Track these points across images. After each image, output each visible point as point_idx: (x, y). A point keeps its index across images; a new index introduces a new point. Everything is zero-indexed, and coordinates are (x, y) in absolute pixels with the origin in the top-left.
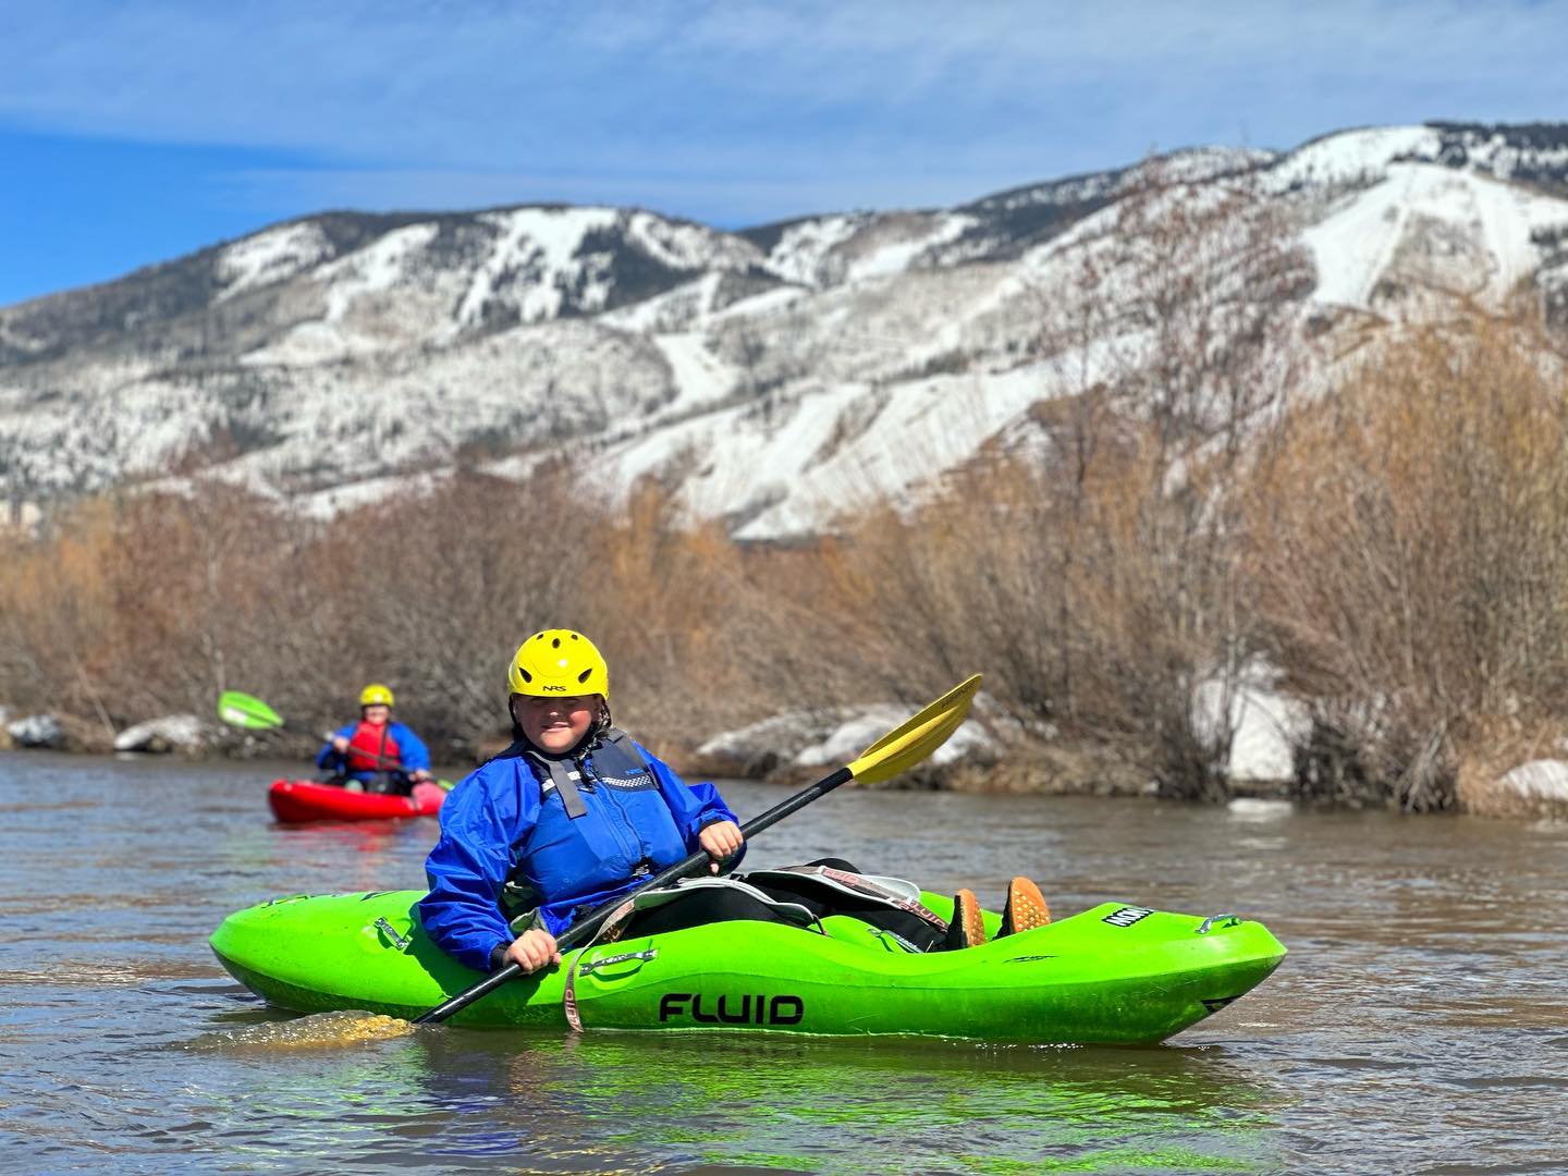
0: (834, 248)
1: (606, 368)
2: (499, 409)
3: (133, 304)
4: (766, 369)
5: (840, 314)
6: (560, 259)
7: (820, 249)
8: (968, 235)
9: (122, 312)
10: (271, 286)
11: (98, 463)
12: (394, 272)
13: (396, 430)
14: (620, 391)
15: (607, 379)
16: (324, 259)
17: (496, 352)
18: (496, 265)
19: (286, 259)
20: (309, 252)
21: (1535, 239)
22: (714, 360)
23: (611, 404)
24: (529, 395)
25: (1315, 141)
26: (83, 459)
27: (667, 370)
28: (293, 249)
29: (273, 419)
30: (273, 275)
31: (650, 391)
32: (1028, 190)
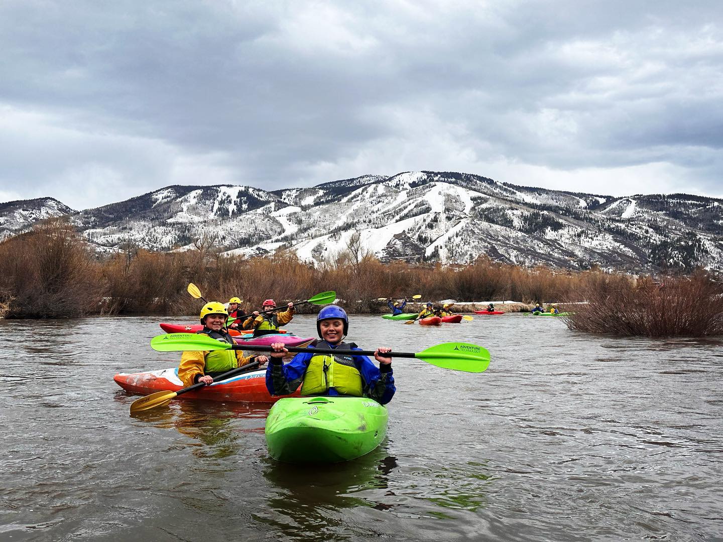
0: (296, 197)
1: (268, 224)
2: (245, 234)
3: (133, 206)
4: (304, 225)
5: (318, 213)
6: (234, 198)
7: (294, 197)
8: (325, 194)
9: (130, 209)
10: (166, 203)
11: (155, 245)
12: (196, 200)
13: (224, 238)
14: (272, 230)
15: (268, 227)
16: (177, 197)
17: (241, 220)
18: (219, 199)
19: (168, 197)
20: (173, 196)
21: (471, 199)
22: (290, 223)
23: (270, 232)
24: (251, 230)
25: (399, 174)
26: (151, 244)
27: (281, 225)
28: (169, 194)
29: (191, 235)
30: (165, 200)
31: (279, 230)
32: (329, 183)
